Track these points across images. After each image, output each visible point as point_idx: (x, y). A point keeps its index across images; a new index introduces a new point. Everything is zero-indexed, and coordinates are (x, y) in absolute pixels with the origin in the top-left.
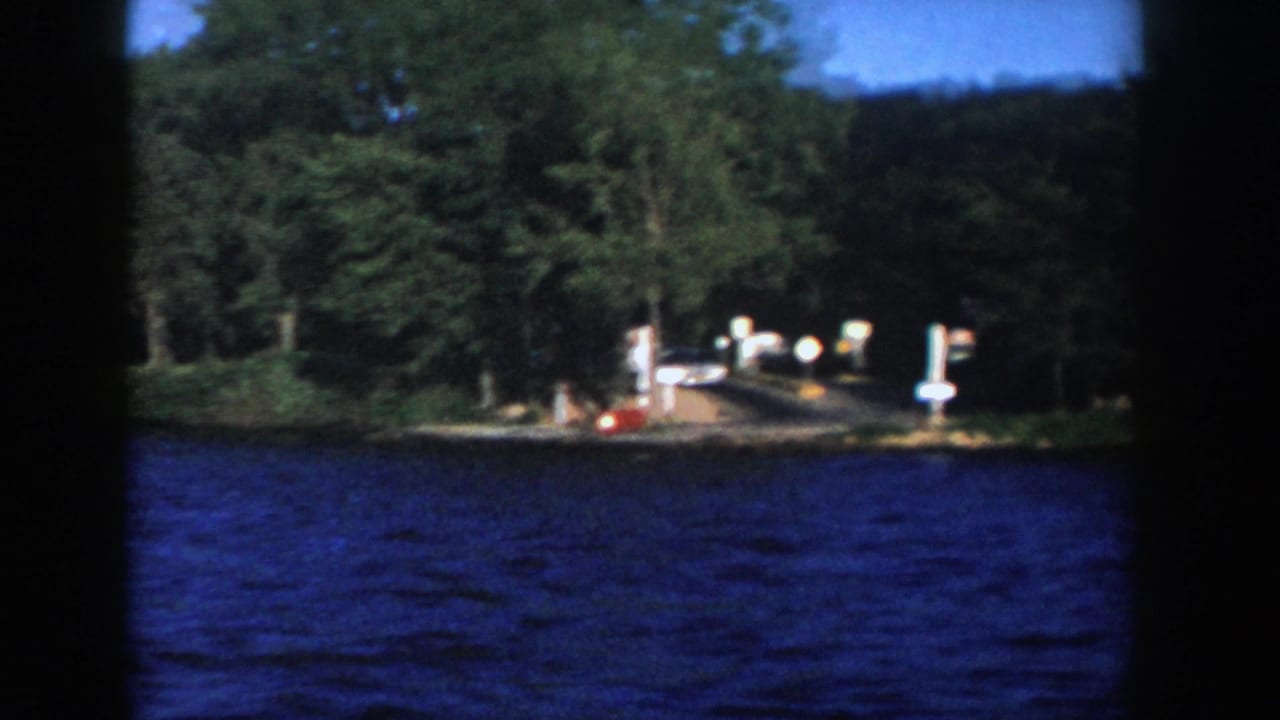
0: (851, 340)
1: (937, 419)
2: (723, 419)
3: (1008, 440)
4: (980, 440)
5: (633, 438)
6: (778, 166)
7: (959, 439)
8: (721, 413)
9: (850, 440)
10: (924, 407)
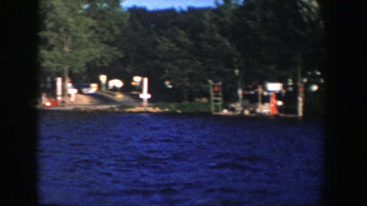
0: (135, 82)
1: (145, 103)
2: (91, 103)
3: (167, 110)
4: (157, 110)
5: (56, 108)
6: (107, 32)
7: (151, 109)
8: (91, 102)
9: (117, 109)
10: (141, 100)
